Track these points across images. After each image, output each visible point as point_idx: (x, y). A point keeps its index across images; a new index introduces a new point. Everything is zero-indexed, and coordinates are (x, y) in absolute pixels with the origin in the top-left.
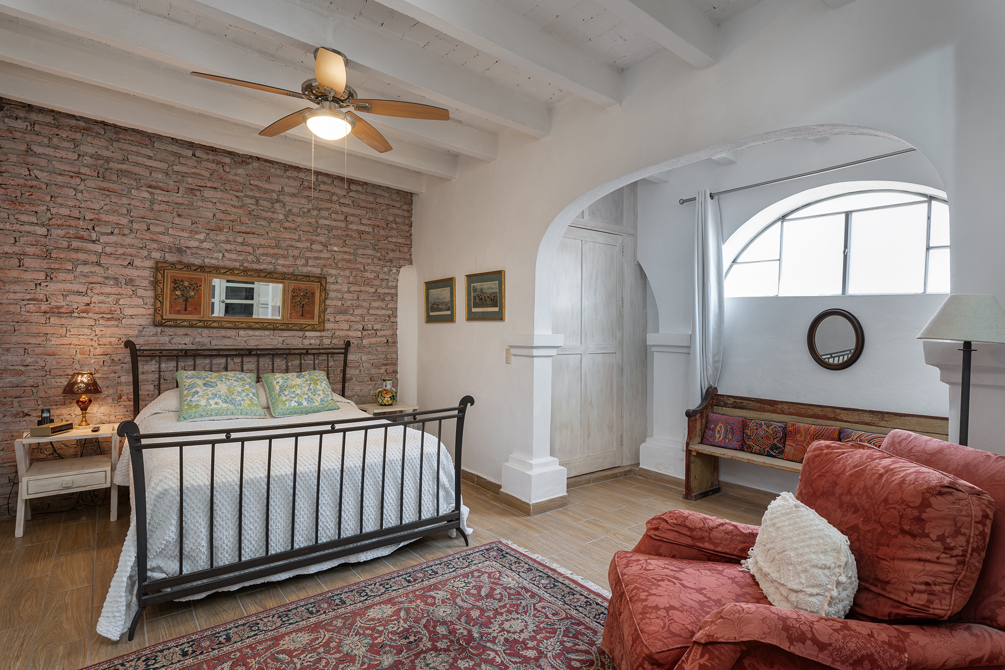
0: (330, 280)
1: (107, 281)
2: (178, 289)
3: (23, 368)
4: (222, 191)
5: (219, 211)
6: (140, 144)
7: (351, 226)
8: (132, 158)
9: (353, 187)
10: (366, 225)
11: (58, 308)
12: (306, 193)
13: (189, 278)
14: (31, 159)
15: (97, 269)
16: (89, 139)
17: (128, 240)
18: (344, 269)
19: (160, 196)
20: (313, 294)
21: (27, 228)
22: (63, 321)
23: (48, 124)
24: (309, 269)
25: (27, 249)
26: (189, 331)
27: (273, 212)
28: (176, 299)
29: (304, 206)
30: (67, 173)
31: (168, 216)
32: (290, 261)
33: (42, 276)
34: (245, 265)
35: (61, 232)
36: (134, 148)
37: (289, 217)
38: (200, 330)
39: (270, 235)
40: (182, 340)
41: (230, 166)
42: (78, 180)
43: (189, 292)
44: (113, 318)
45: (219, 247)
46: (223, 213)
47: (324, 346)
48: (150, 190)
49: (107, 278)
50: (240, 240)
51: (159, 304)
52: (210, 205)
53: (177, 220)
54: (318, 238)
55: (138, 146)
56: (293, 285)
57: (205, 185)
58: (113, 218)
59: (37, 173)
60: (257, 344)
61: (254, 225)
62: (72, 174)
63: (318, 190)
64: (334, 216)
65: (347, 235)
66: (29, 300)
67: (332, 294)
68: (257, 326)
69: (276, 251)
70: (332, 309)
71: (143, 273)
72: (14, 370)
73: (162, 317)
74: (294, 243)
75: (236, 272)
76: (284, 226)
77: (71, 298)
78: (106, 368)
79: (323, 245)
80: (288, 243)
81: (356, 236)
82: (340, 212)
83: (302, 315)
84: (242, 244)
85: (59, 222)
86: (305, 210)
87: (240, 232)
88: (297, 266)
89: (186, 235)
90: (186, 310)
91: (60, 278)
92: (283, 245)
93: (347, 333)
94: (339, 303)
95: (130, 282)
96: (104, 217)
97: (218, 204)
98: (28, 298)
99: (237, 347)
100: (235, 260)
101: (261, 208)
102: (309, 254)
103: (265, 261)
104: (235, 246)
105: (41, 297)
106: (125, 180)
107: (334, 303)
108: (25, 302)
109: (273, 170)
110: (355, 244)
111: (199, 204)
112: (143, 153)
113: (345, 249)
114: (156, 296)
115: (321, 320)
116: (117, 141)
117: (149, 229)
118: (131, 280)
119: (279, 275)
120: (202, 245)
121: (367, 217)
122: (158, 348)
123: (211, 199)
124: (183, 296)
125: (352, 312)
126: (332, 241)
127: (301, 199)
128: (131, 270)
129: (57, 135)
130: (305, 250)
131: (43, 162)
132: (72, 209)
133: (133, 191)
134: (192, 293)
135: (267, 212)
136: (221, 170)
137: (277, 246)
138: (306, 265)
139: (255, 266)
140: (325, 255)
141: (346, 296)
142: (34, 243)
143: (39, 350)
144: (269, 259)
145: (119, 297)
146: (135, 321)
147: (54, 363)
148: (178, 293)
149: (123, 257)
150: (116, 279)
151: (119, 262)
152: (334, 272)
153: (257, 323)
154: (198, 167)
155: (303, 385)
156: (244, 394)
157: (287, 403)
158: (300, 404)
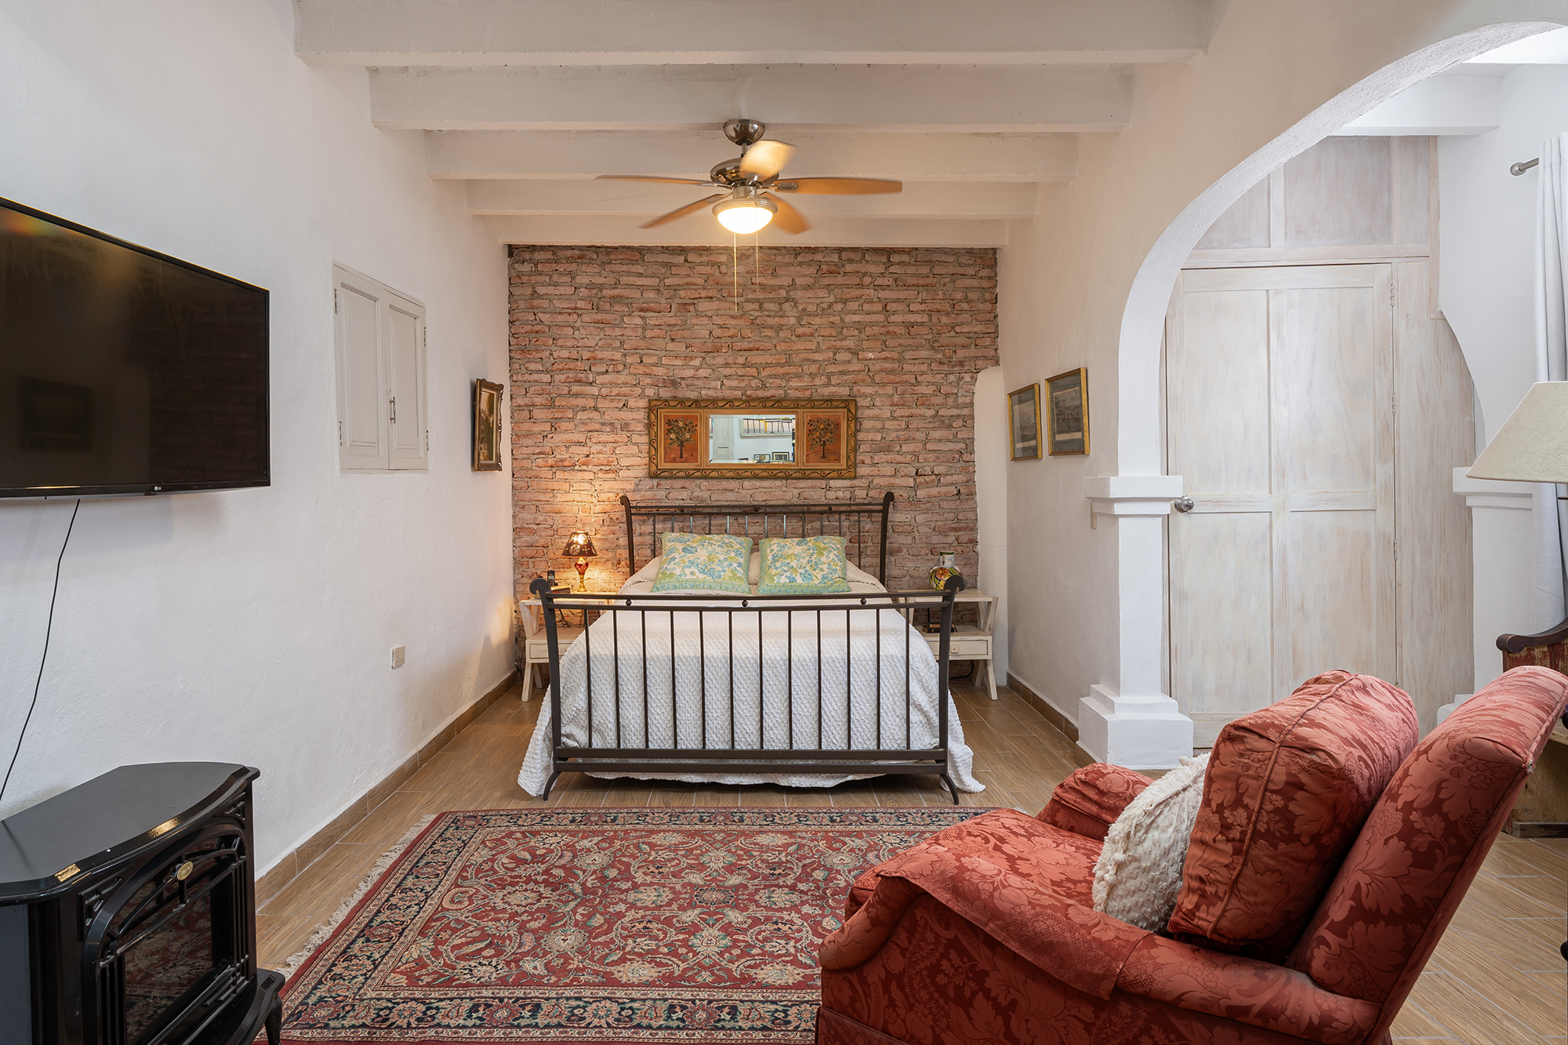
0: (861, 402)
1: (603, 428)
2: (672, 431)
4: (718, 299)
5: (715, 326)
7: (893, 318)
8: (624, 280)
9: (895, 258)
10: (917, 312)
11: (562, 461)
12: (826, 281)
13: (684, 417)
14: (536, 302)
15: (595, 415)
16: (583, 268)
17: (622, 378)
18: (885, 385)
19: (652, 319)
20: (838, 425)
21: (535, 377)
22: (567, 475)
24: (832, 389)
25: (535, 399)
26: (686, 483)
27: (781, 316)
28: (670, 444)
29: (823, 300)
30: (566, 311)
31: (661, 343)
32: (806, 381)
33: (547, 427)
34: (748, 393)
35: (562, 377)
36: (625, 268)
37: (802, 320)
38: (698, 482)
39: (778, 348)
40: (680, 494)
41: (727, 265)
42: (575, 316)
43: (684, 435)
44: (610, 470)
45: (716, 373)
46: (721, 328)
47: (858, 501)
48: (642, 314)
49: (603, 424)
50: (741, 360)
51: (653, 452)
52: (705, 321)
53: (670, 346)
54: (844, 343)
55: (629, 264)
56: (809, 414)
57: (699, 296)
58: (607, 354)
59: (541, 316)
60: (765, 499)
61: (758, 338)
62: (570, 311)
63: (842, 273)
64: (866, 307)
65: (888, 332)
66: (538, 454)
67: (867, 424)
68: (765, 474)
69: (787, 369)
70: (868, 446)
71: (637, 416)
73: (657, 467)
74: (810, 356)
75: (736, 404)
76: (797, 333)
77: (573, 449)
79: (852, 353)
80: (802, 356)
81: (903, 331)
82: (875, 299)
83: (824, 457)
84: (744, 365)
85: (560, 366)
86: (825, 306)
87: (741, 350)
88: (816, 387)
89: (680, 363)
90: (681, 457)
91: (563, 428)
92: (796, 359)
93: (892, 480)
94: (878, 437)
95: (625, 426)
96: (599, 355)
97: (714, 317)
98: (537, 451)
99: (742, 503)
100: (736, 388)
101: (766, 313)
102: (832, 369)
103: (772, 386)
104: (735, 369)
105: (548, 450)
106: (617, 308)
107: (871, 436)
108: (536, 457)
109: (780, 257)
110: (900, 345)
111: (694, 321)
112: (634, 271)
113: (884, 354)
114: (650, 441)
115: (850, 463)
116: (608, 264)
117: (642, 361)
118: (626, 425)
119: (790, 402)
120: (697, 373)
121: (920, 300)
122: (654, 505)
123: (707, 313)
124: (678, 440)
125: (898, 448)
126: (865, 345)
127: (819, 290)
128: (626, 413)
130: (826, 363)
131: (546, 304)
132: (571, 350)
133: (625, 319)
134: (687, 436)
135: (774, 317)
136: (717, 273)
137: (788, 363)
138: (828, 384)
139: (761, 394)
140: (855, 366)
141: (888, 424)
142: (541, 392)
143: (548, 507)
144: (778, 381)
145: (615, 445)
146: (631, 473)
148: (673, 436)
149: (618, 397)
150: (612, 424)
151: (615, 404)
152: (868, 390)
153: (765, 470)
154: (692, 274)
155: (803, 555)
156: (726, 563)
157: (775, 578)
158: (792, 580)
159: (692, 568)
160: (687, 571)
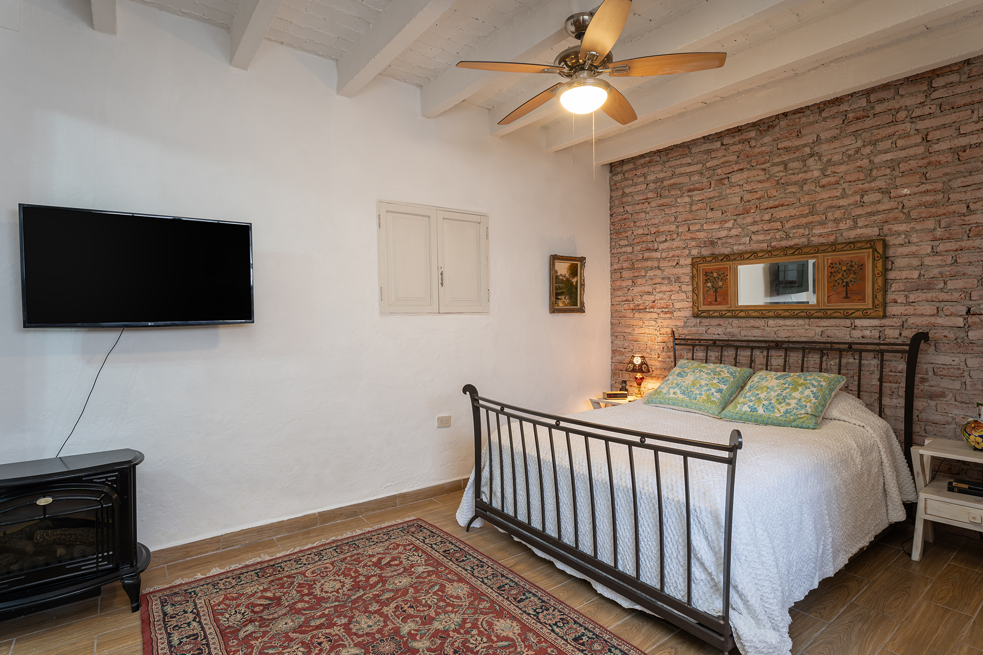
0: (893, 241)
1: (663, 281)
2: (709, 281)
3: (623, 350)
4: (748, 169)
5: (745, 192)
6: (684, 156)
7: (936, 147)
8: (678, 171)
11: (638, 305)
12: (852, 128)
13: (718, 269)
14: (624, 199)
15: (658, 272)
16: (652, 169)
17: (676, 244)
18: (924, 219)
19: (697, 196)
20: (862, 266)
21: (624, 249)
22: (641, 315)
23: (631, 170)
24: (859, 231)
25: (624, 265)
26: (721, 321)
27: (805, 172)
28: (708, 291)
29: (849, 147)
30: (641, 201)
31: (702, 213)
32: (831, 227)
33: (630, 283)
34: (773, 244)
35: (639, 248)
36: (678, 162)
37: (826, 170)
38: (730, 320)
39: (802, 201)
40: (717, 330)
41: (755, 139)
42: (647, 204)
43: (718, 283)
44: (668, 311)
45: (746, 231)
46: (751, 192)
48: (690, 194)
49: (663, 278)
50: (767, 217)
51: (695, 297)
52: (737, 189)
53: (710, 215)
54: (873, 185)
55: (681, 158)
56: (830, 257)
57: (732, 170)
58: (666, 228)
59: (627, 208)
60: (788, 335)
61: (782, 196)
62: (643, 201)
63: (871, 116)
64: (900, 143)
65: (929, 164)
66: (625, 301)
67: (900, 262)
68: (787, 314)
69: (810, 219)
70: (901, 285)
71: (685, 271)
72: (620, 351)
73: (698, 309)
74: (835, 203)
75: (760, 255)
76: (821, 184)
77: (645, 297)
78: (664, 354)
79: (883, 193)
80: (826, 204)
81: (950, 159)
83: (847, 297)
84: (770, 221)
85: (638, 241)
86: (851, 152)
87: (767, 208)
88: (841, 231)
89: (716, 226)
90: (716, 301)
91: (639, 283)
92: (820, 208)
93: (933, 320)
94: (915, 274)
95: (678, 279)
96: (662, 229)
97: (745, 185)
98: (624, 299)
99: (767, 339)
100: (763, 241)
101: (791, 172)
102: (859, 211)
103: (795, 235)
104: (762, 225)
105: (630, 298)
106: (673, 193)
107: (905, 274)
108: (623, 303)
110: (947, 174)
111: (728, 191)
112: (685, 162)
114: (693, 290)
115: (877, 302)
116: (668, 161)
117: (689, 230)
118: (678, 278)
119: (810, 249)
120: (730, 233)
122: (697, 338)
123: (739, 183)
124: (713, 287)
125: (941, 285)
126: (899, 181)
127: (845, 139)
128: (678, 269)
129: (636, 175)
130: (852, 207)
131: (629, 199)
132: (644, 228)
133: (679, 200)
134: (720, 284)
135: (798, 174)
136: (748, 148)
137: (812, 213)
138: (855, 226)
139: (784, 243)
140: (887, 205)
141: (928, 261)
142: (627, 259)
143: (630, 337)
144: (801, 231)
145: (671, 293)
146: (682, 314)
147: (637, 347)
148: (709, 285)
149: (673, 258)
150: (669, 278)
151: (671, 264)
152: (903, 227)
153: (786, 310)
154: (727, 154)
155: (776, 388)
156: (706, 388)
157: (738, 406)
158: (753, 410)
159: (676, 389)
160: (672, 391)
